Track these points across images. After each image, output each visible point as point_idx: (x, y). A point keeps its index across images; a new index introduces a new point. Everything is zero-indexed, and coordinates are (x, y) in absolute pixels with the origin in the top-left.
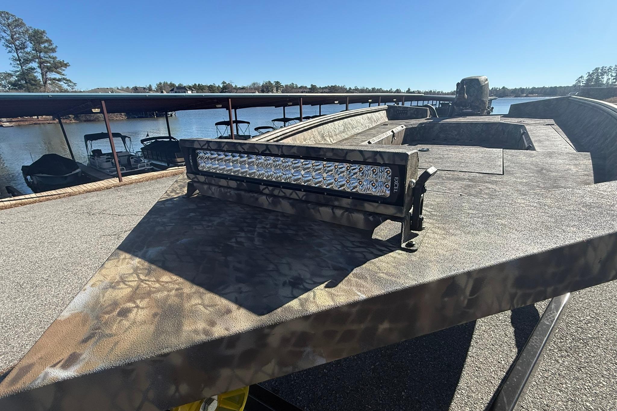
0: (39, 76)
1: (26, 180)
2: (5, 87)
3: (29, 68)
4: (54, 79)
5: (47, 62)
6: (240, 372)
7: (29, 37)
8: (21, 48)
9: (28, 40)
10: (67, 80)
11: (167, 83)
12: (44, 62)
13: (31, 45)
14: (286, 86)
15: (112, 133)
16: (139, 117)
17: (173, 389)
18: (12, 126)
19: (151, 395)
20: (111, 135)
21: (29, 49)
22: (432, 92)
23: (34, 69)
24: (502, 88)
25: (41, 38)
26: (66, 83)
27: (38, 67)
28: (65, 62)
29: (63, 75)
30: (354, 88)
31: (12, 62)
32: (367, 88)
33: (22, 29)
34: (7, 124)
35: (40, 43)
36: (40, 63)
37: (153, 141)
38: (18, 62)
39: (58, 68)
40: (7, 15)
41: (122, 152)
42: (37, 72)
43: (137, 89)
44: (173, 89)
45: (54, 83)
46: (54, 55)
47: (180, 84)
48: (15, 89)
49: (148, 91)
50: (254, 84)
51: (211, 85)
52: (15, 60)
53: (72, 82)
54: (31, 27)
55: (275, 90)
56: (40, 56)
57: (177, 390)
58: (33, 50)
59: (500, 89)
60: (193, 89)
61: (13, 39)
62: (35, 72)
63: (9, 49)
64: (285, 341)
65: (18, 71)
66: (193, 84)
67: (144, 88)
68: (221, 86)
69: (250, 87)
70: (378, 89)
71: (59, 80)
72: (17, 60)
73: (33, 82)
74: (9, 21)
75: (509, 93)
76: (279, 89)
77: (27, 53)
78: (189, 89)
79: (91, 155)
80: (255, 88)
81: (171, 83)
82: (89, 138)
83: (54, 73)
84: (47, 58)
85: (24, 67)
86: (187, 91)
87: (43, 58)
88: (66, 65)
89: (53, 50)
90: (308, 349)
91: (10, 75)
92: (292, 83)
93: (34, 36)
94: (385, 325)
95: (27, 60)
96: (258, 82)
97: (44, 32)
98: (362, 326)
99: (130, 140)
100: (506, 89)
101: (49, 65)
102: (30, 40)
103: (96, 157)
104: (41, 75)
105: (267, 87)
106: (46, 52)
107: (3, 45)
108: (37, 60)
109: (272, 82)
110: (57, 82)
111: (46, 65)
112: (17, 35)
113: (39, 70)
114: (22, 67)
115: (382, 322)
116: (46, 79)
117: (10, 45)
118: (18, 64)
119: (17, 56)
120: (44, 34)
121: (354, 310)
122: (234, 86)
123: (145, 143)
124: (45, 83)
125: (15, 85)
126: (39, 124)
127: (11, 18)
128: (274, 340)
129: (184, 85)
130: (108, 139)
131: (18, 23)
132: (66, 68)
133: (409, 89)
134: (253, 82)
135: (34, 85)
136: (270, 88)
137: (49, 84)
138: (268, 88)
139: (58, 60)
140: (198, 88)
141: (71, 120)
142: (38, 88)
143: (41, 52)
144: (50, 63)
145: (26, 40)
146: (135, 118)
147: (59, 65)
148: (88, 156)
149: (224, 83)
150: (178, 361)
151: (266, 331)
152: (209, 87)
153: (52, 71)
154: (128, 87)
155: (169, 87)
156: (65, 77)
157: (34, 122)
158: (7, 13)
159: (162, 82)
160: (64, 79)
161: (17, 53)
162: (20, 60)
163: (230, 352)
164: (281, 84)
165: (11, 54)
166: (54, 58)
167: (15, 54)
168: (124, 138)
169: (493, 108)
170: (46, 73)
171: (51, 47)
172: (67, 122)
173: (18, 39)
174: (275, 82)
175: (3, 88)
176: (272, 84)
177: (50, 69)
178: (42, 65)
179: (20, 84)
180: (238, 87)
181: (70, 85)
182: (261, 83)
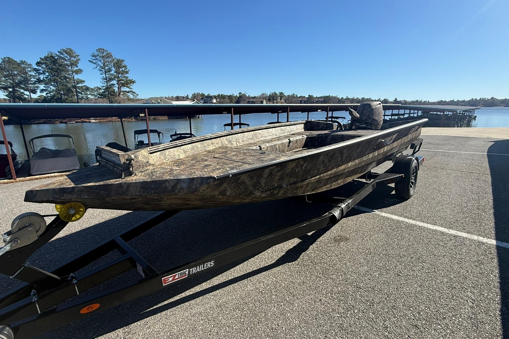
0: (116, 89)
1: (97, 158)
2: (96, 96)
3: (111, 84)
4: (125, 91)
5: (123, 80)
6: (69, 195)
7: (114, 64)
8: (108, 72)
9: (113, 66)
10: (133, 92)
11: (199, 94)
12: (120, 80)
13: (114, 69)
14: (288, 96)
15: (150, 130)
16: (176, 118)
17: (55, 196)
18: (96, 122)
19: (52, 196)
20: (149, 131)
21: (112, 72)
22: (419, 101)
23: (114, 85)
24: (491, 99)
25: (121, 64)
26: (132, 94)
27: (117, 83)
28: (133, 80)
29: (131, 88)
30: (346, 98)
31: (102, 80)
32: (357, 98)
33: (110, 59)
34: (93, 121)
35: (119, 67)
36: (118, 81)
37: (179, 136)
38: (105, 80)
39: (128, 84)
40: (103, 51)
41: (157, 143)
42: (115, 87)
43: (178, 98)
44: (203, 98)
45: (125, 94)
46: (127, 75)
47: (209, 94)
48: (101, 97)
49: (185, 99)
50: (263, 94)
51: (230, 95)
52: (104, 79)
53: (136, 94)
54: (115, 58)
55: (279, 99)
56: (118, 76)
57: (56, 196)
58: (115, 72)
59: (488, 99)
60: (217, 98)
61: (104, 66)
62: (114, 87)
63: (101, 72)
64: (78, 191)
65: (105, 86)
66: (218, 94)
67: (183, 97)
68: (238, 96)
69: (260, 96)
70: (367, 98)
71: (128, 92)
72: (105, 79)
73: (112, 93)
74: (104, 54)
75: (498, 103)
76: (282, 98)
77: (111, 75)
78: (215, 98)
79: (137, 145)
80: (263, 97)
81: (202, 93)
82: (138, 132)
83: (125, 87)
84: (122, 77)
85: (108, 84)
86: (213, 99)
87: (120, 78)
88: (133, 82)
89: (127, 72)
90: (83, 194)
91: (100, 89)
92: (293, 94)
93: (116, 64)
94: (102, 192)
95: (111, 79)
96: (266, 93)
97: (123, 60)
98: (97, 191)
99: (163, 135)
100: (495, 99)
101: (123, 82)
102: (114, 66)
103: (139, 146)
104: (117, 89)
105: (272, 98)
106: (122, 74)
107: (98, 70)
108: (116, 79)
109: (277, 93)
110: (127, 93)
111: (121, 82)
112: (107, 63)
113: (117, 86)
114: (107, 84)
115: (101, 191)
116: (120, 91)
117: (102, 70)
118: (105, 82)
119: (105, 77)
120: (123, 62)
121: (95, 187)
122: (248, 96)
123: (173, 137)
124: (119, 94)
125: (103, 96)
126: (112, 121)
127: (105, 52)
128: (76, 190)
129: (212, 95)
130: (147, 134)
131: (109, 56)
132: (133, 84)
133: (396, 99)
134: (262, 93)
135: (113, 95)
136: (275, 97)
137: (122, 95)
138: (274, 98)
139: (129, 78)
140: (221, 97)
141: (132, 119)
142: (115, 97)
143: (119, 74)
144: (124, 81)
145: (112, 66)
146: (174, 118)
147: (129, 82)
148: (135, 144)
149: (240, 93)
150: (57, 190)
151: (74, 188)
152: (229, 96)
153: (124, 86)
154: (172, 96)
155: (200, 96)
156: (132, 90)
157: (109, 120)
158: (103, 49)
159: (196, 93)
160: (131, 91)
161: (105, 75)
162: (106, 79)
163: (67, 191)
164: (285, 95)
165: (102, 75)
166: (127, 77)
167: (104, 76)
168: (159, 133)
169: (476, 117)
170: (121, 87)
171: (125, 70)
172: (130, 120)
173: (107, 65)
174: (280, 92)
175: (95, 97)
176: (277, 94)
177: (123, 85)
178: (119, 82)
179: (105, 95)
180: (251, 96)
181: (135, 96)
182: (268, 93)
